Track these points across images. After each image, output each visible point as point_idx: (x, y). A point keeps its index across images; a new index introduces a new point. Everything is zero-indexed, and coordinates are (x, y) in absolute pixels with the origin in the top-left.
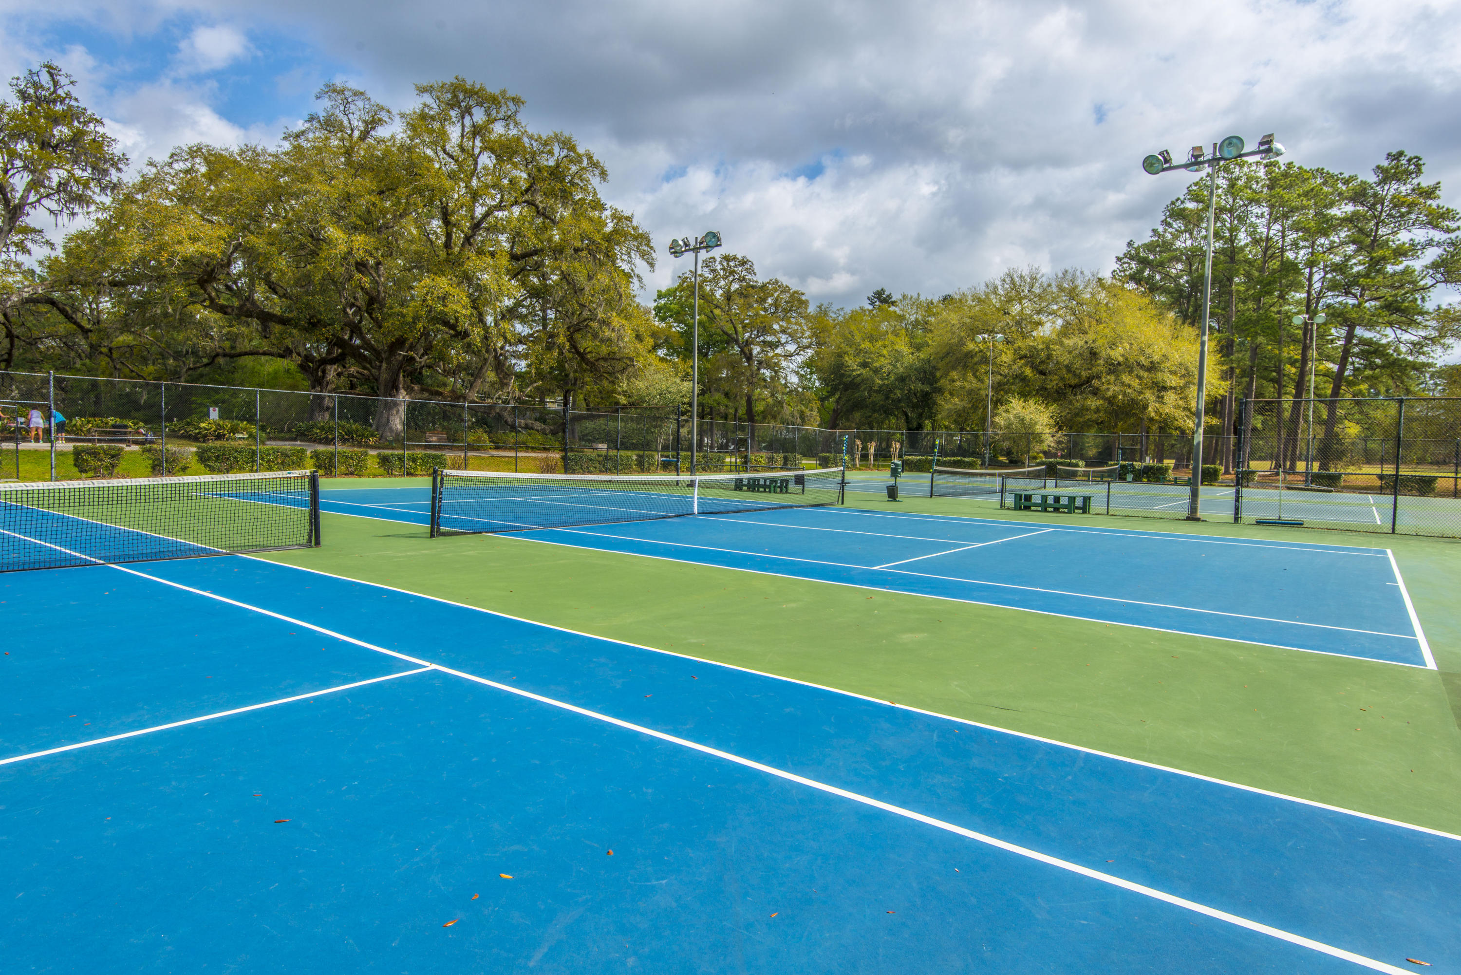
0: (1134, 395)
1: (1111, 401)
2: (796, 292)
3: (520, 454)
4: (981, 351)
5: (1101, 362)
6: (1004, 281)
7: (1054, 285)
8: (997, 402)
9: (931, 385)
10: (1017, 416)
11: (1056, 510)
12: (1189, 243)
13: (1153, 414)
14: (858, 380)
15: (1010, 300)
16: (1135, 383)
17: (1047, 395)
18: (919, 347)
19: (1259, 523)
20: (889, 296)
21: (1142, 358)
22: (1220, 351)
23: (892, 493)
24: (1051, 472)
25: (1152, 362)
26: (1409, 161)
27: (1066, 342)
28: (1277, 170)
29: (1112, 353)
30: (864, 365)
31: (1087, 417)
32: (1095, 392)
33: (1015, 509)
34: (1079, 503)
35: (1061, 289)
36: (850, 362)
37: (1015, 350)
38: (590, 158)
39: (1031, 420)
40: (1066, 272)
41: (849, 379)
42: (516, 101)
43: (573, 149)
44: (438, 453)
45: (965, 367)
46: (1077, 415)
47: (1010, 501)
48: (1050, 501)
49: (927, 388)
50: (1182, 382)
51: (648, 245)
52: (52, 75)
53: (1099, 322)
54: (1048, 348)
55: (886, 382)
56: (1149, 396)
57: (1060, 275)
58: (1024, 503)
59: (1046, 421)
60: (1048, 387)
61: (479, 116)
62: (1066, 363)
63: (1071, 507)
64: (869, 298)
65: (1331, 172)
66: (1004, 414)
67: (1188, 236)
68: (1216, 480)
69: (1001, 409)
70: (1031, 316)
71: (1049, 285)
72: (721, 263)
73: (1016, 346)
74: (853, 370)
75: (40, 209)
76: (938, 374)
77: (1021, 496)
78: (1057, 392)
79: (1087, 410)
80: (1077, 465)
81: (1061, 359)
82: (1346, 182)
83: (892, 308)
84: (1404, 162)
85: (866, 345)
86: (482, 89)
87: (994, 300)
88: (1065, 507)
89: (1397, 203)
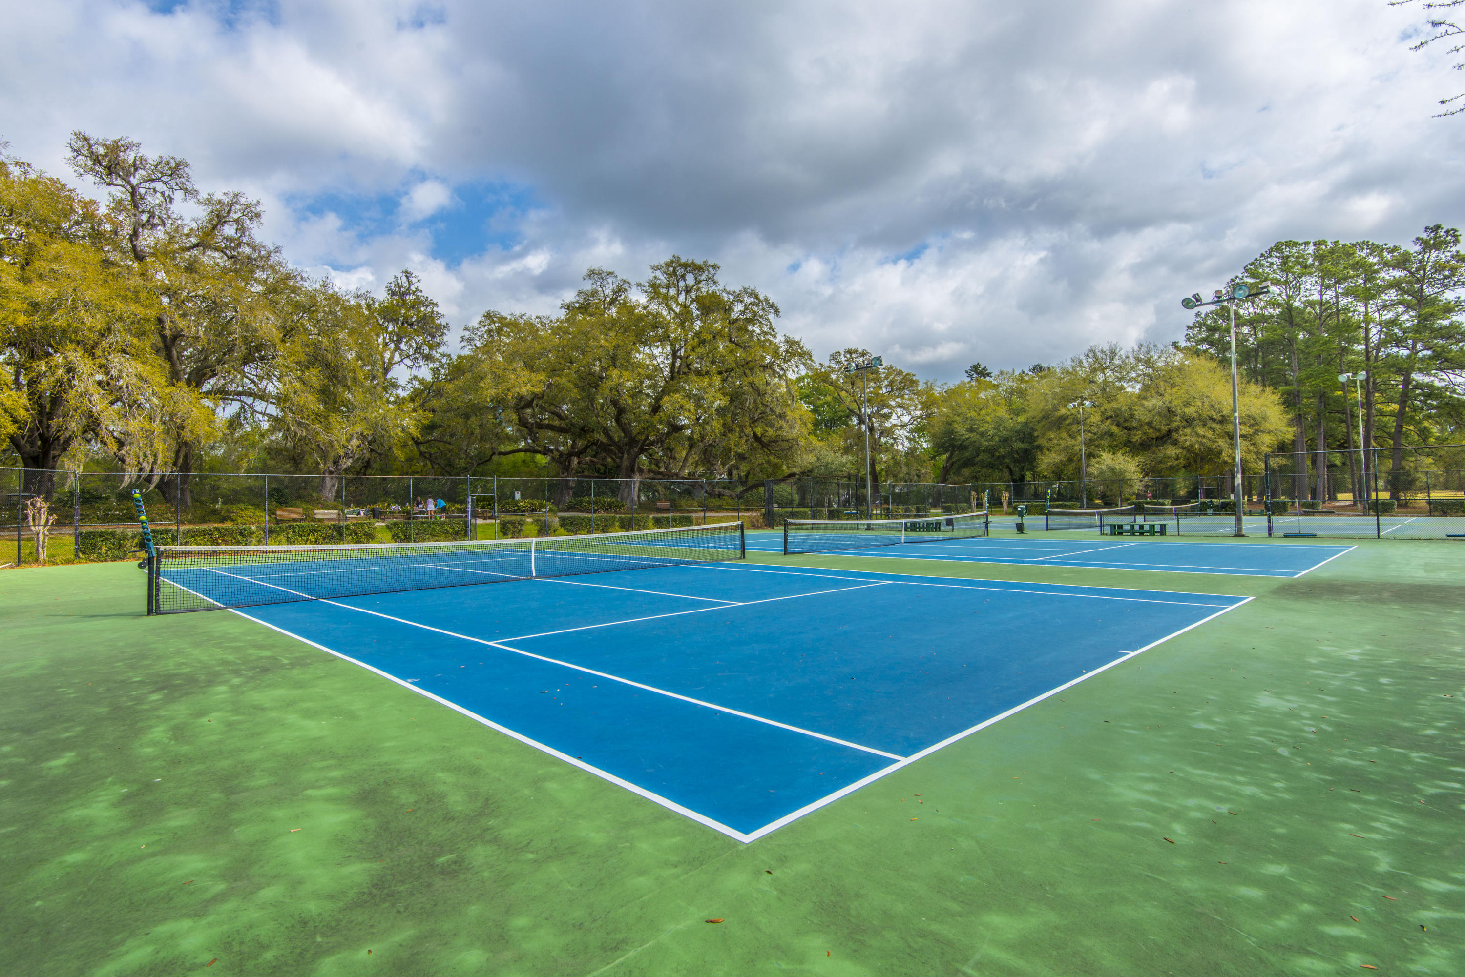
0: (1209, 444)
1: (1189, 449)
2: (908, 374)
3: (741, 514)
4: (1072, 414)
5: (1178, 418)
6: (1088, 356)
7: (1131, 357)
8: (1090, 456)
9: (1031, 443)
10: (1108, 466)
11: (1142, 534)
12: (1251, 310)
13: (1226, 458)
14: (967, 443)
15: (1094, 371)
16: (1209, 434)
17: (1134, 448)
18: (1017, 412)
19: (1286, 536)
20: (984, 369)
21: (1214, 413)
22: (1283, 403)
23: (1020, 528)
24: (1139, 509)
25: (1223, 416)
26: (1447, 232)
27: (1146, 403)
28: (1324, 247)
29: (1186, 410)
30: (971, 430)
31: (1169, 464)
32: (1175, 443)
33: (1111, 535)
34: (1157, 528)
35: (1138, 360)
36: (959, 428)
37: (1102, 412)
38: (767, 301)
39: (1120, 468)
40: (1142, 345)
41: (959, 442)
42: (714, 267)
43: (757, 297)
44: (689, 515)
45: (1059, 428)
46: (1160, 462)
47: (1107, 530)
48: (1137, 528)
49: (1025, 446)
50: (1251, 431)
51: (810, 360)
52: (407, 277)
53: (1173, 386)
54: (1130, 409)
55: (991, 443)
56: (1222, 443)
57: (1136, 348)
58: (1117, 530)
59: (1133, 469)
60: (1134, 440)
61: (690, 280)
62: (1147, 420)
63: (1152, 532)
64: (966, 372)
65: (1376, 243)
66: (1097, 465)
67: (1249, 303)
68: (1286, 511)
69: (1093, 461)
70: (1113, 383)
71: (1127, 357)
72: (845, 356)
73: (1102, 409)
74: (962, 435)
75: (402, 365)
76: (1036, 434)
77: (1115, 526)
78: (1141, 444)
79: (1169, 458)
80: (1164, 504)
81: (1142, 418)
82: (1391, 251)
83: (988, 379)
84: (1442, 234)
85: (973, 414)
86: (693, 263)
87: (1081, 373)
88: (1147, 532)
89: (1438, 268)
